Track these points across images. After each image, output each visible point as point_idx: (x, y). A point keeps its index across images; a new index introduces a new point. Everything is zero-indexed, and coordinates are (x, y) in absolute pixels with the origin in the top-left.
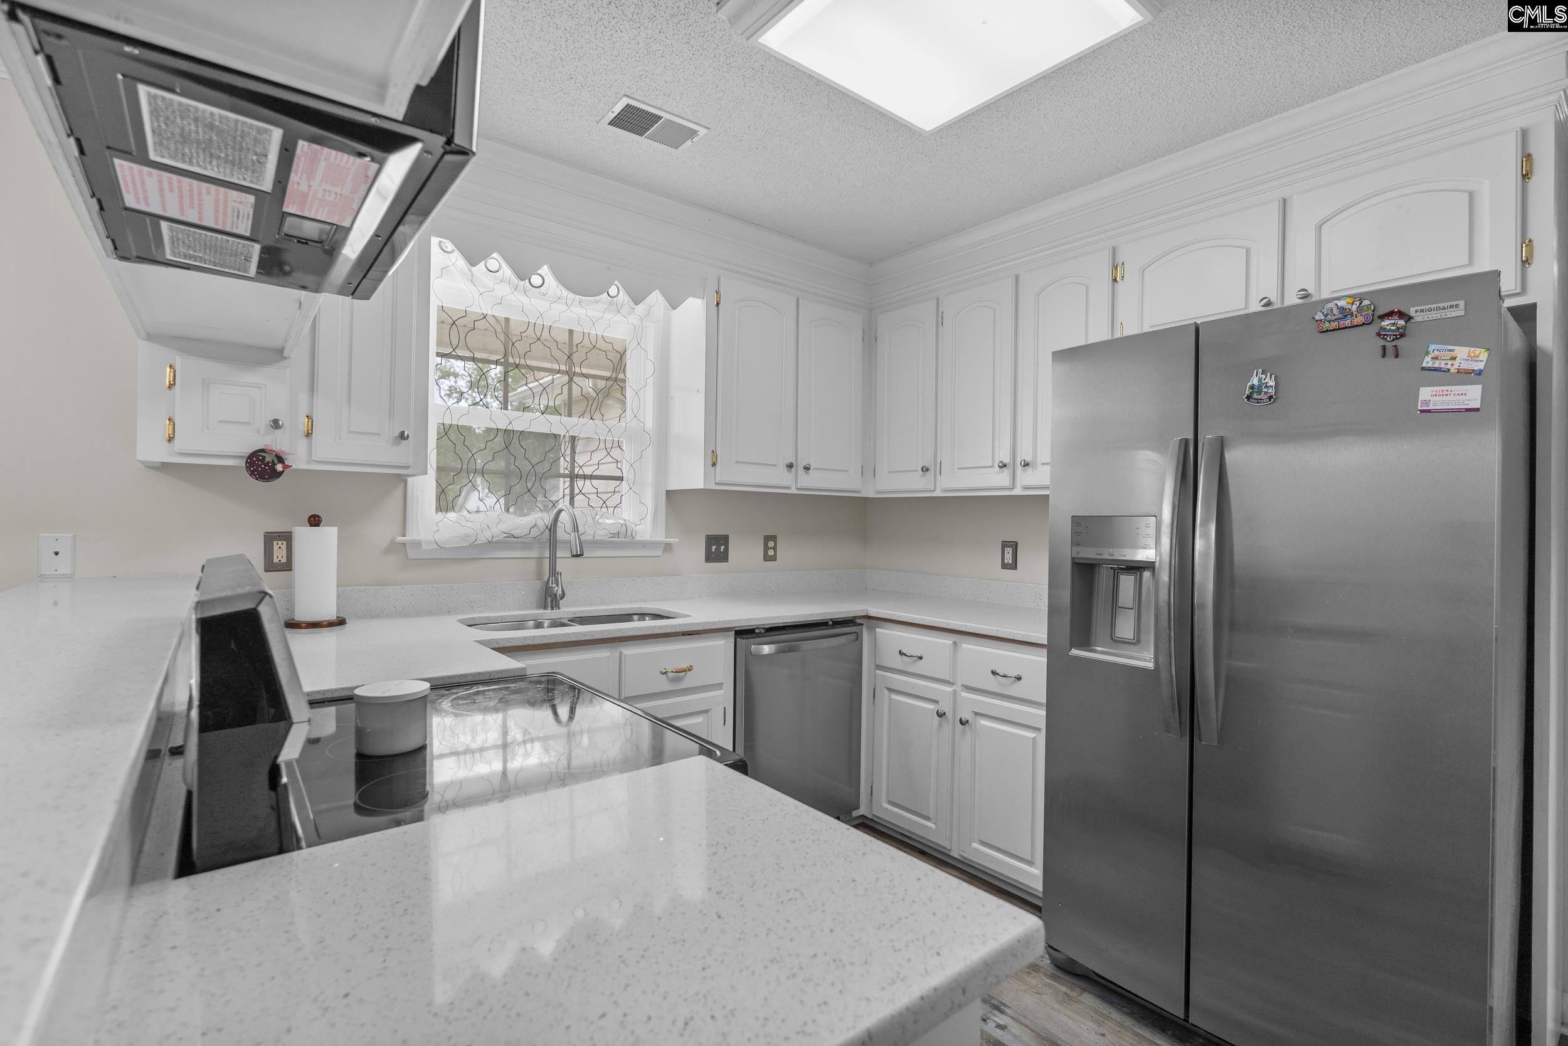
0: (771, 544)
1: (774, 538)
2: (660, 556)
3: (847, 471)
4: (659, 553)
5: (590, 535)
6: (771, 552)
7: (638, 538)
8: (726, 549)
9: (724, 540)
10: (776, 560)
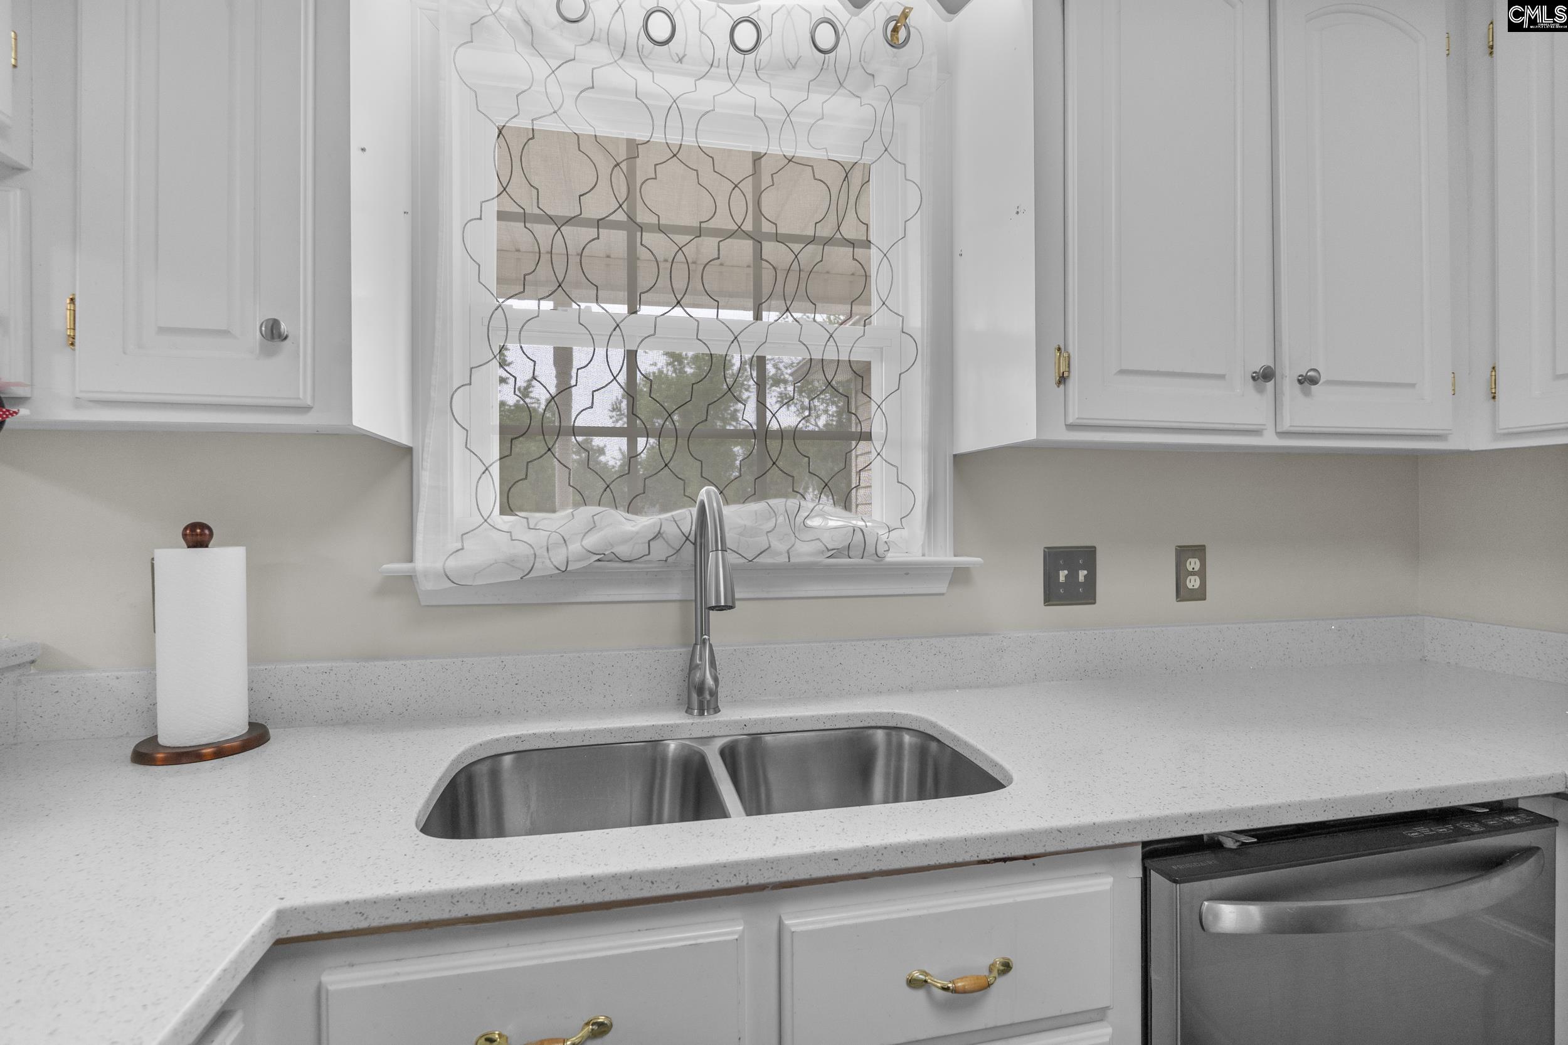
0: (1193, 564)
1: (1199, 551)
2: (943, 594)
3: (1413, 385)
4: (942, 587)
5: (780, 554)
6: (1193, 583)
7: (892, 557)
8: (1091, 579)
9: (1086, 557)
10: (1205, 599)
